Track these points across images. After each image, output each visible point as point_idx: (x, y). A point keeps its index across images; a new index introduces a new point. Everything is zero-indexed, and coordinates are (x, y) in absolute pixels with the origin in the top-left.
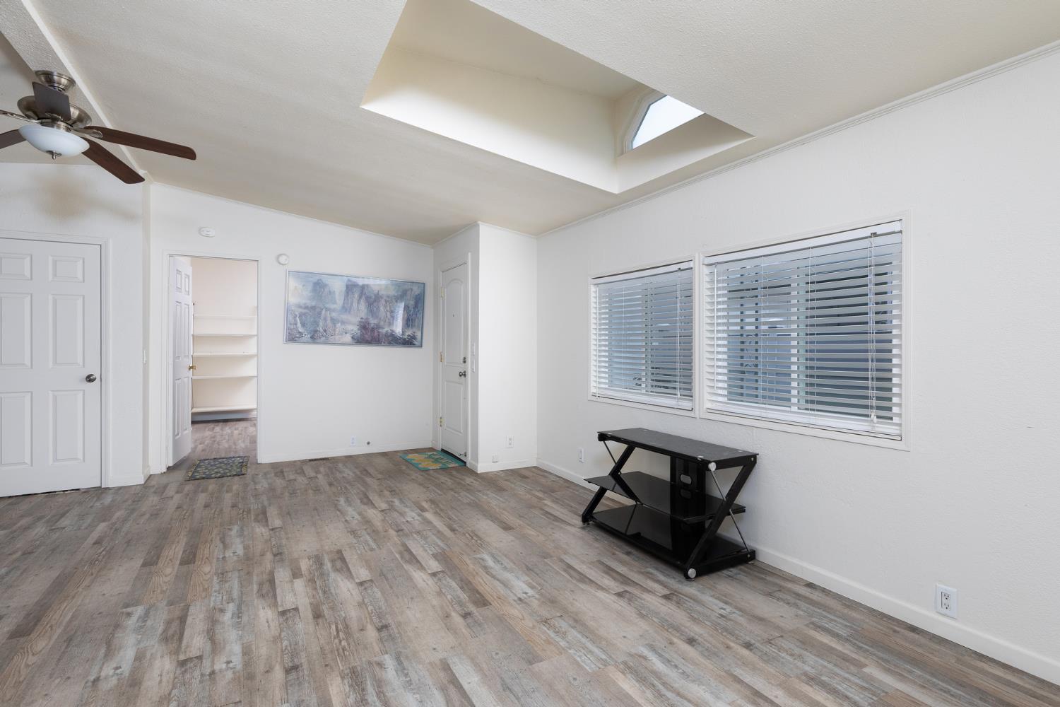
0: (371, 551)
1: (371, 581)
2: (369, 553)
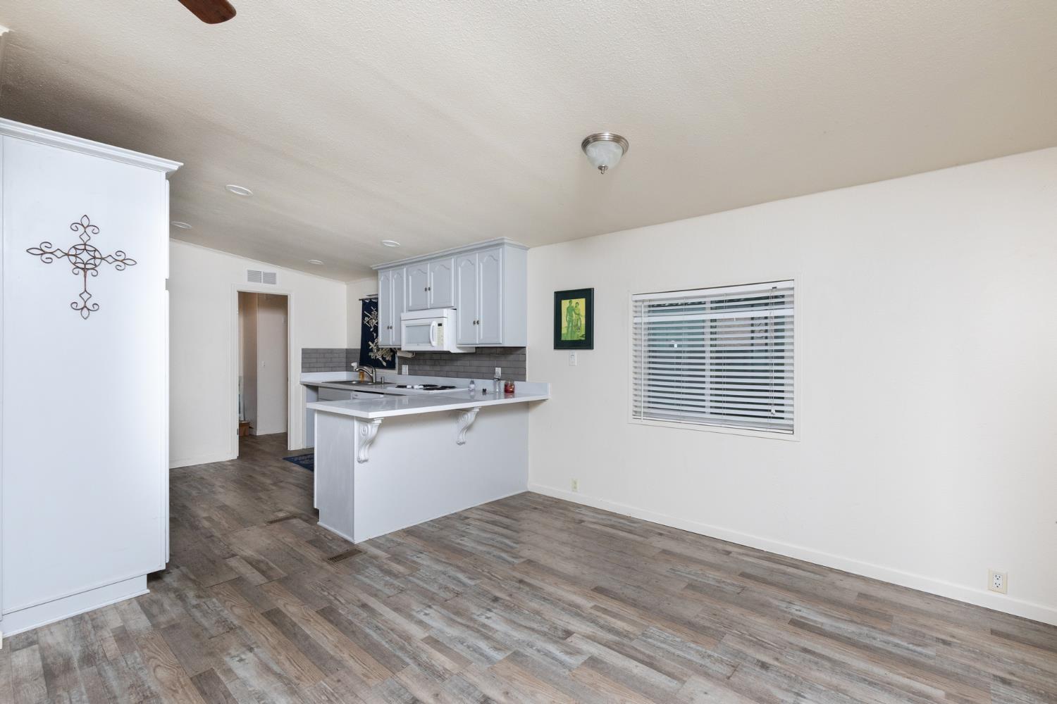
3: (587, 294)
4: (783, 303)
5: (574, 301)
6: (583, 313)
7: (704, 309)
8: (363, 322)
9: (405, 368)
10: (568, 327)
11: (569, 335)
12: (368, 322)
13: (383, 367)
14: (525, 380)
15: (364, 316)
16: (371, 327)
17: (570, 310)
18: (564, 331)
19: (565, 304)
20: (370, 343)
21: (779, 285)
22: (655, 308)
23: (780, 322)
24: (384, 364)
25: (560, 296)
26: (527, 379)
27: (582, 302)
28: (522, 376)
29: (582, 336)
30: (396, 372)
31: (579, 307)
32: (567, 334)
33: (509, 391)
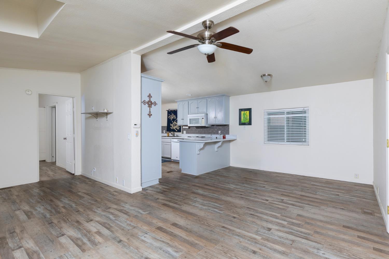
0: (61, 256)
1: (58, 237)
2: (62, 254)
3: (250, 110)
4: (306, 113)
5: (245, 112)
6: (248, 115)
7: (284, 114)
8: (168, 118)
9: (185, 132)
10: (243, 119)
11: (244, 121)
12: (170, 118)
13: (176, 132)
14: (229, 134)
15: (168, 116)
16: (171, 119)
17: (244, 114)
18: (242, 120)
19: (242, 112)
20: (171, 124)
21: (305, 108)
22: (270, 114)
23: (305, 117)
24: (177, 131)
25: (241, 110)
26: (230, 134)
27: (248, 112)
28: (228, 134)
29: (248, 121)
30: (181, 133)
31: (247, 113)
32: (243, 121)
33: (224, 137)
